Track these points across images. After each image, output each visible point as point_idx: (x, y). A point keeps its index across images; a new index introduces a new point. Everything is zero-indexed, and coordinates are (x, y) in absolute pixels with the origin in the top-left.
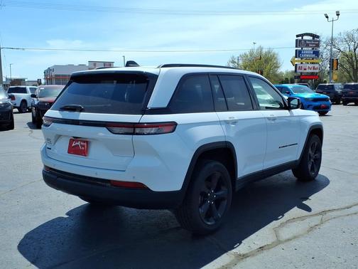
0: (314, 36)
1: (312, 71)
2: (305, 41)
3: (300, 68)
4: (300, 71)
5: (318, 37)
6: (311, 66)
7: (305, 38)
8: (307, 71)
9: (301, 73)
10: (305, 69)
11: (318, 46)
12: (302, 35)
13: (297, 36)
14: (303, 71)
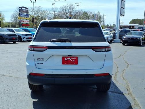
0: (26, 8)
1: (26, 22)
2: (23, 10)
3: (22, 21)
4: (22, 22)
5: (28, 9)
6: (26, 20)
7: (23, 8)
8: (25, 22)
9: (22, 23)
10: (24, 22)
11: (28, 12)
12: (21, 7)
13: (20, 7)
14: (23, 22)
